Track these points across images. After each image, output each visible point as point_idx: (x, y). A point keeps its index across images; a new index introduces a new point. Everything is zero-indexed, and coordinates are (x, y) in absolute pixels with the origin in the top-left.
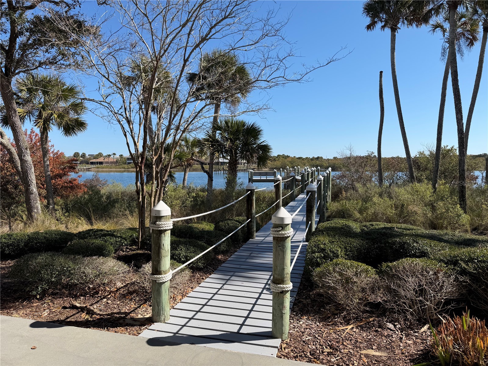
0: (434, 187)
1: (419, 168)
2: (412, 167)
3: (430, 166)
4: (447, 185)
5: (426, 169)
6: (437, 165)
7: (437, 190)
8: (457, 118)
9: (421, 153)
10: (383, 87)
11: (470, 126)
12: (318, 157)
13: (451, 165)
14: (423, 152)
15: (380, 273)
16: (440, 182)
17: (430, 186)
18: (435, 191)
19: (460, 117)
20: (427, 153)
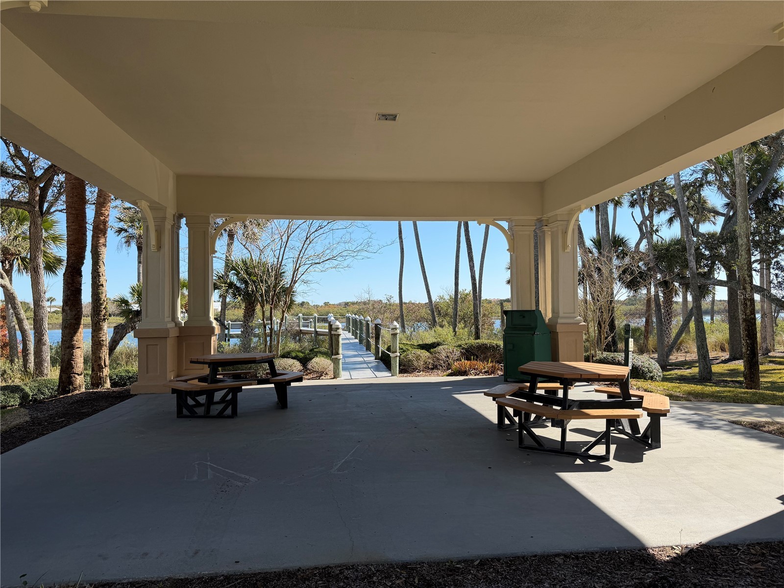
0: (454, 330)
1: (439, 314)
2: (434, 312)
3: (450, 311)
4: (466, 329)
5: (447, 314)
6: (455, 309)
7: (457, 334)
8: (470, 265)
9: (441, 298)
10: (402, 227)
11: (482, 271)
12: (303, 302)
13: (470, 310)
14: (443, 296)
15: (431, 353)
16: (460, 325)
17: (451, 329)
18: (455, 334)
19: (472, 265)
20: (447, 297)
